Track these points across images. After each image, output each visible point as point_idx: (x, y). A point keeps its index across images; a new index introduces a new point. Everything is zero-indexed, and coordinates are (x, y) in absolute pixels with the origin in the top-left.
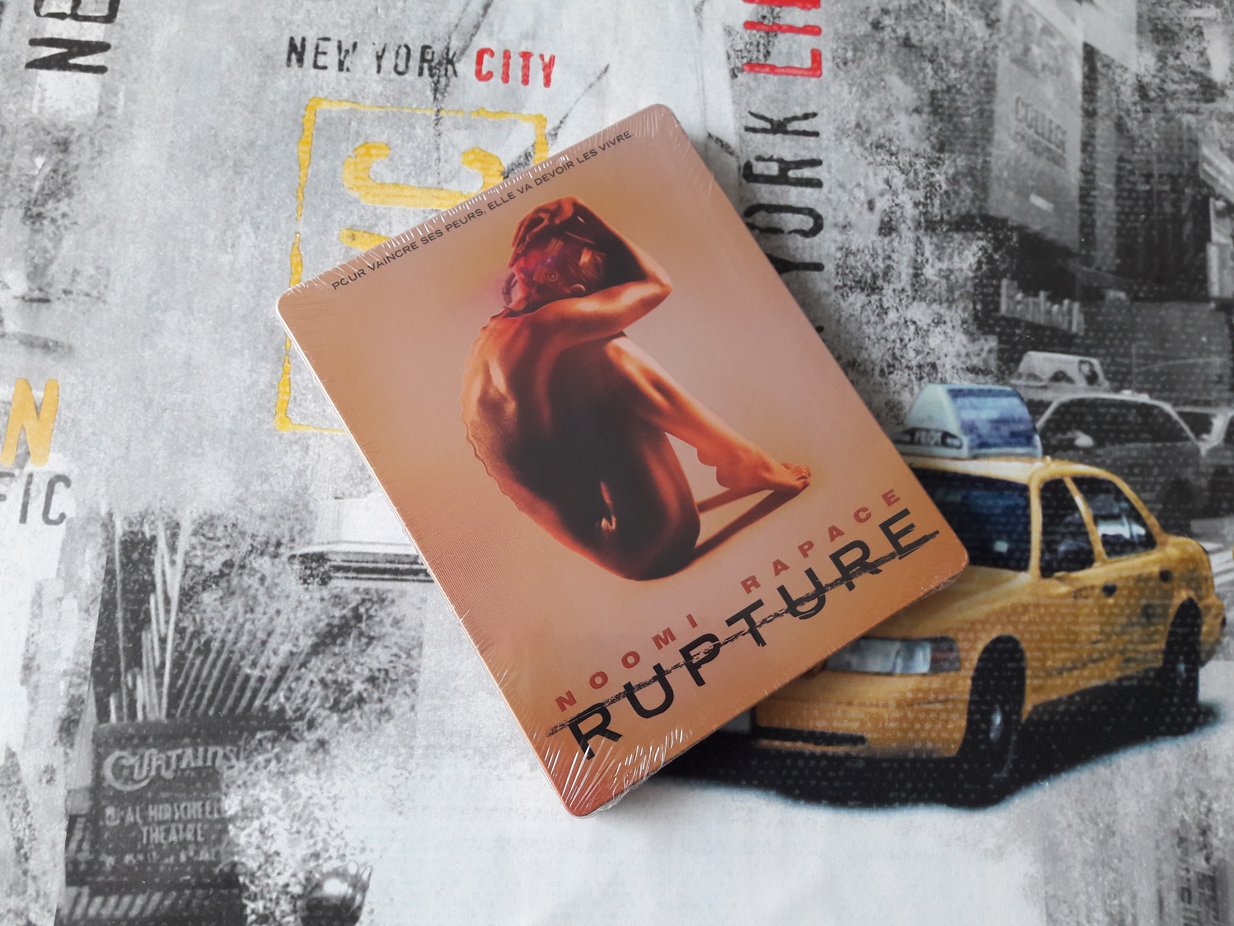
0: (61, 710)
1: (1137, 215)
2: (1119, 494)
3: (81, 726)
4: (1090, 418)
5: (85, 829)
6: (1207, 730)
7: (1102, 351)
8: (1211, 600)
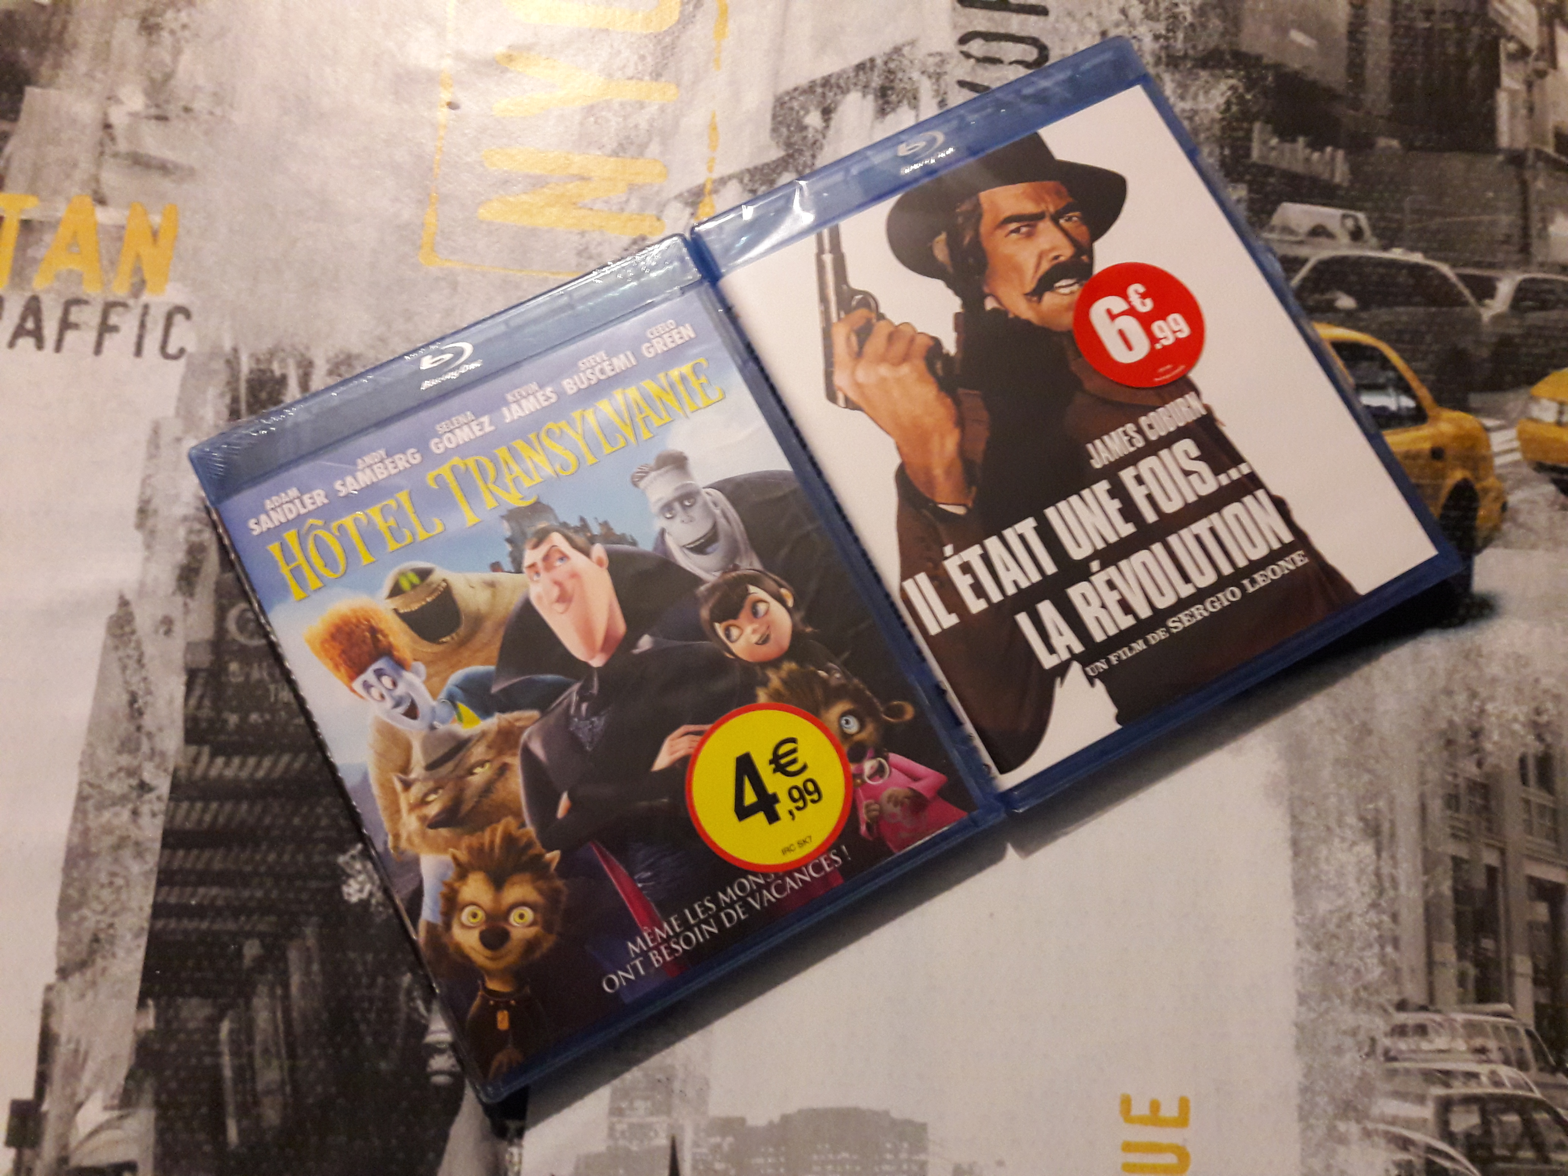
0: (180, 557)
1: (1414, 54)
2: (1385, 363)
3: (202, 575)
4: (1353, 278)
5: (206, 684)
6: (1483, 624)
7: (1369, 205)
8: (1490, 482)
